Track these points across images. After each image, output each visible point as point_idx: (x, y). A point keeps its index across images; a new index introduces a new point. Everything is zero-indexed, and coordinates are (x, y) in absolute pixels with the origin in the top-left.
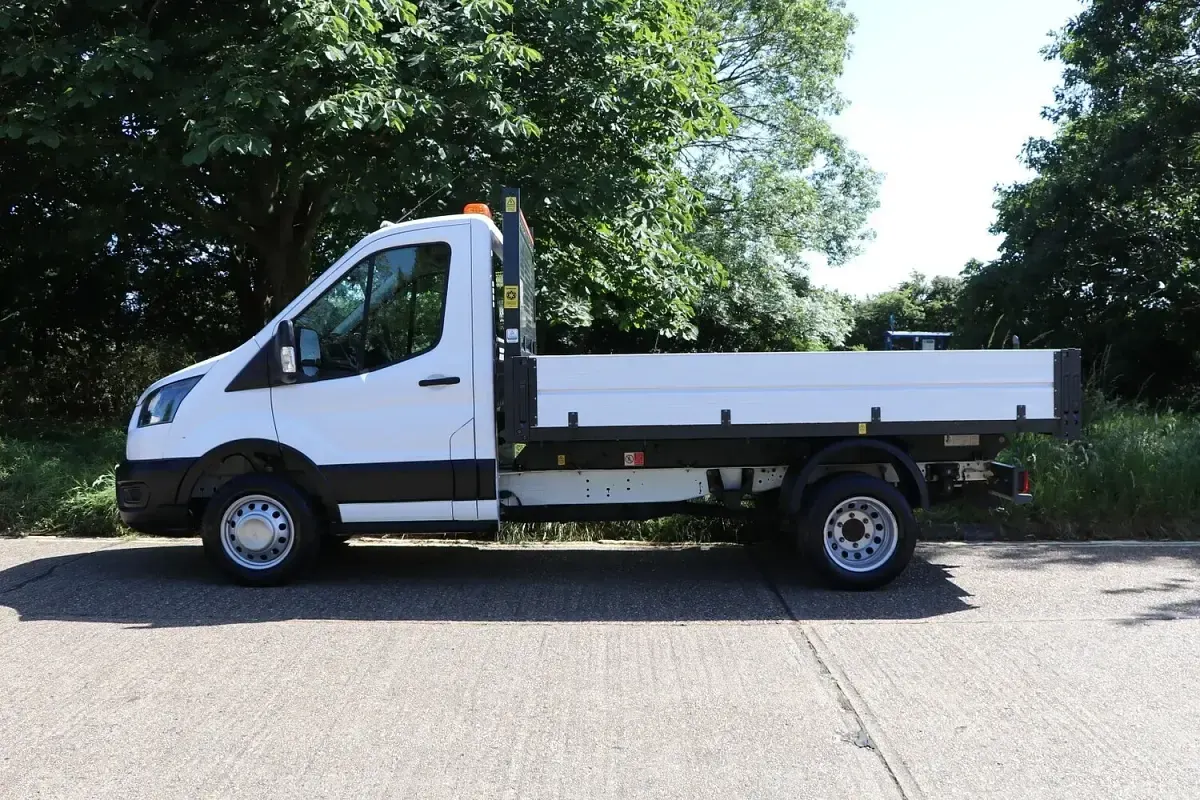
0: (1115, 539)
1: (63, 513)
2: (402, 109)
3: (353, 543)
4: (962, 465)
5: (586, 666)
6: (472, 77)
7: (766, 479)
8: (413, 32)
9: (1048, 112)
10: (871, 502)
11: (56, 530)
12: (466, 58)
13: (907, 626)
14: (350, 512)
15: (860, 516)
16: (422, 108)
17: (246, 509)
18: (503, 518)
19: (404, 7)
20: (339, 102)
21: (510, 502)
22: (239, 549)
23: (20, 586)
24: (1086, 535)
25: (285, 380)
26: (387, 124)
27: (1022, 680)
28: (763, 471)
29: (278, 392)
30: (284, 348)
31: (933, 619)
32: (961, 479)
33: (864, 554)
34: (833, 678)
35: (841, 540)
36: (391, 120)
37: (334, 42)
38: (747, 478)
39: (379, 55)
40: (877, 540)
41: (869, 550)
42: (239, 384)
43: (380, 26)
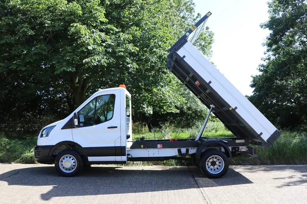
0: (280, 165)
1: (23, 158)
2: (106, 61)
3: (92, 166)
4: (240, 147)
5: (146, 198)
6: (122, 54)
7: (192, 151)
8: (108, 43)
9: (263, 59)
10: (218, 157)
11: (21, 162)
12: (121, 49)
13: (226, 188)
14: (90, 159)
15: (215, 160)
16: (111, 61)
17: (65, 158)
18: (128, 160)
19: (106, 37)
20: (91, 59)
21: (130, 156)
22: (64, 168)
23: (10, 176)
24: (272, 163)
25: (75, 127)
26: (103, 64)
27: (254, 202)
28: (191, 149)
29: (74, 129)
30: (75, 119)
31: (233, 186)
32: (240, 151)
33: (216, 169)
34: (207, 201)
35: (210, 166)
36: (103, 63)
37: (90, 45)
38: (187, 151)
39: (100, 48)
40: (219, 166)
41: (217, 168)
42: (65, 127)
43: (101, 41)
